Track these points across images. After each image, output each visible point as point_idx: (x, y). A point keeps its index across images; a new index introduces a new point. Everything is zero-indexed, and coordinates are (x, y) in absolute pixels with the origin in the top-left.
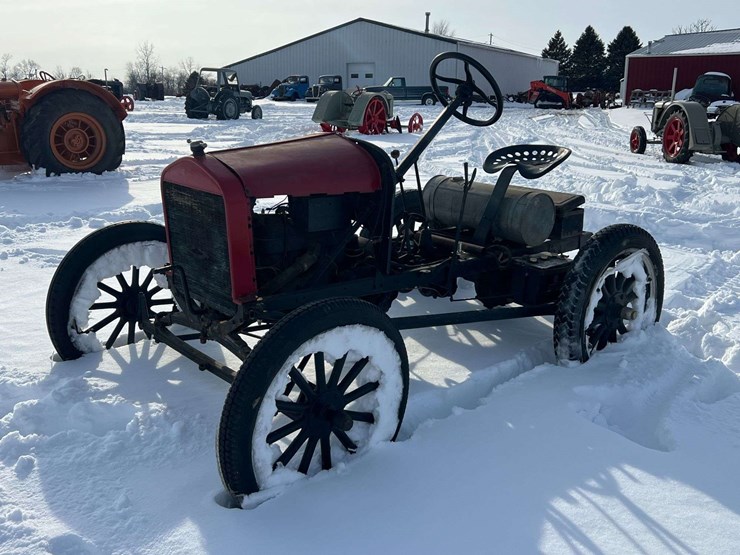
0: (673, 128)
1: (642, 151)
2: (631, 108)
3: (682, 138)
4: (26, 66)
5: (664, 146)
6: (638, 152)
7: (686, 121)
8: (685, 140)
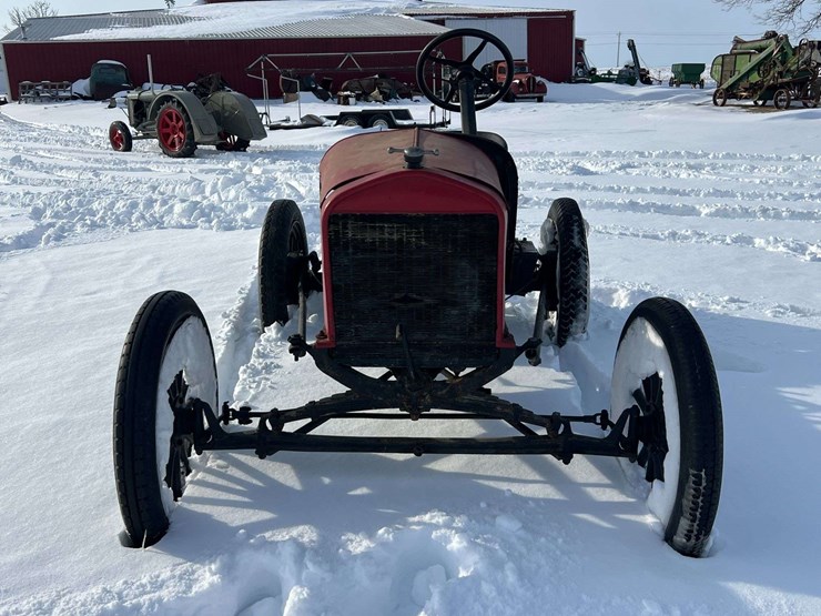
0: (167, 120)
1: (128, 148)
2: (23, 104)
3: (182, 129)
5: (160, 140)
6: (124, 150)
7: (184, 110)
8: (187, 133)
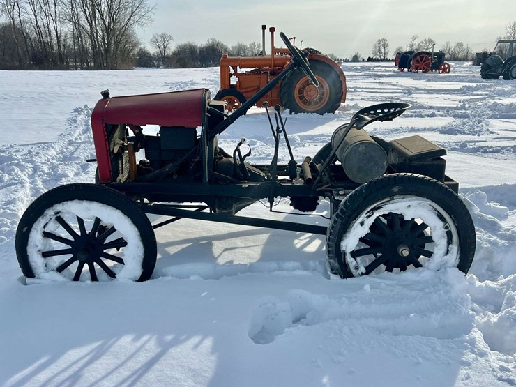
4: (426, 43)
